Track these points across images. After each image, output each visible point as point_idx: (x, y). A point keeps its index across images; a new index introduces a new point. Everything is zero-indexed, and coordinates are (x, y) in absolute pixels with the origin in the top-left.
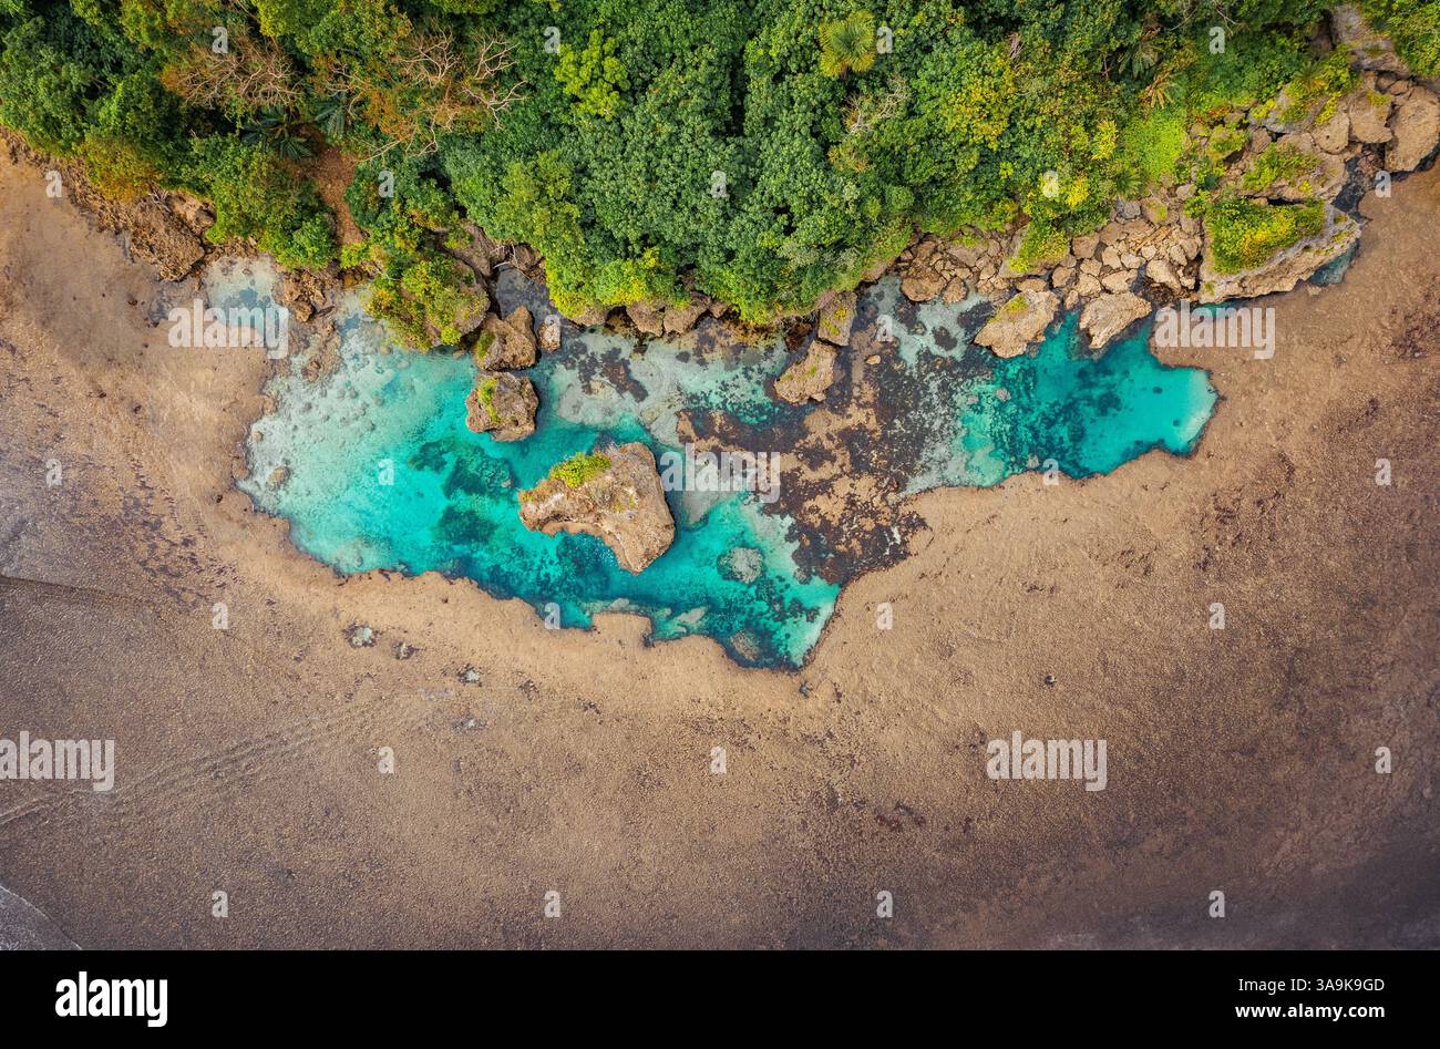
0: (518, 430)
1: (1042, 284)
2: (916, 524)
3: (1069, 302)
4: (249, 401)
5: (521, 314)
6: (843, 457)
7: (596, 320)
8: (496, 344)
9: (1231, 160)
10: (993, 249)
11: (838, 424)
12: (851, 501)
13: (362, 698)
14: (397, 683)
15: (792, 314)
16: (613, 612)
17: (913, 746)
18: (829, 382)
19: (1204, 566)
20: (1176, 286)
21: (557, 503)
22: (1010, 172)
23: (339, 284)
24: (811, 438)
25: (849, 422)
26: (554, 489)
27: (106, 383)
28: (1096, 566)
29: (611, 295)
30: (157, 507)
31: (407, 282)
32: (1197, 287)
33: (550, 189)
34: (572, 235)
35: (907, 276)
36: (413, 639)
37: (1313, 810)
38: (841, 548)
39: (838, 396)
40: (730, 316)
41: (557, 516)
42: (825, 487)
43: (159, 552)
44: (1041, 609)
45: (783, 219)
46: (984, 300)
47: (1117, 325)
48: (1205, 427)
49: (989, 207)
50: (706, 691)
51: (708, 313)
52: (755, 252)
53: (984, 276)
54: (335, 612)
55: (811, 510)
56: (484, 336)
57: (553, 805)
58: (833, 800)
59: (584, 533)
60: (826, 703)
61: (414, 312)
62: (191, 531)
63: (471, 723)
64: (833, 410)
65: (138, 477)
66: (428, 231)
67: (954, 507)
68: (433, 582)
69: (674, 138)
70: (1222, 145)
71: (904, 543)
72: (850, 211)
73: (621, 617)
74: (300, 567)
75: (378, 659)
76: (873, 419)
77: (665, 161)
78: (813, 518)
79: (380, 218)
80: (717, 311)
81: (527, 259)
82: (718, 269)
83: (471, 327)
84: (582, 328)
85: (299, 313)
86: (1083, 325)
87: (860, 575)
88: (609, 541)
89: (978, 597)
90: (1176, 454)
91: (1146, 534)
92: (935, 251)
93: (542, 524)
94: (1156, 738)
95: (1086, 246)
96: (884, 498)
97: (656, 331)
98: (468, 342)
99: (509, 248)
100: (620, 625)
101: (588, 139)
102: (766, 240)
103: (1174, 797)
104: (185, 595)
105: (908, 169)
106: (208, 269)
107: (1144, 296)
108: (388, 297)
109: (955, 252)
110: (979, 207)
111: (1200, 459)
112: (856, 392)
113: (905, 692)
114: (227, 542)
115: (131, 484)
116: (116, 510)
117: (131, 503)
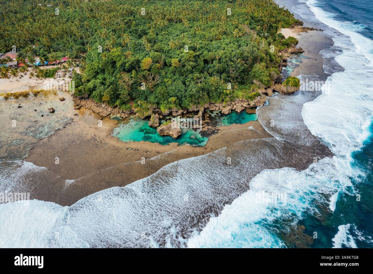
0: (156, 125)
2: (219, 130)
3: (233, 109)
4: (114, 126)
5: (157, 114)
6: (206, 125)
10: (221, 105)
11: (204, 122)
12: (208, 128)
13: (128, 156)
16: (172, 143)
21: (163, 127)
23: (130, 115)
25: (206, 121)
27: (92, 126)
30: (97, 137)
32: (250, 107)
36: (138, 149)
38: (208, 133)
41: (163, 129)
43: (95, 143)
44: (242, 137)
47: (240, 110)
50: (189, 150)
54: (125, 146)
59: (167, 135)
62: (102, 140)
63: (148, 158)
64: (203, 120)
67: (224, 128)
68: (142, 142)
71: (217, 132)
74: (120, 142)
75: (132, 151)
76: (209, 121)
78: (203, 130)
86: (236, 111)
87: (211, 136)
89: (231, 136)
90: (255, 121)
92: (213, 106)
96: (213, 128)
97: (176, 115)
100: (174, 144)
104: (99, 147)
106: (111, 115)
109: (216, 105)
112: (206, 119)
114: (108, 140)
115: (93, 136)
116: (89, 139)
117: (92, 138)
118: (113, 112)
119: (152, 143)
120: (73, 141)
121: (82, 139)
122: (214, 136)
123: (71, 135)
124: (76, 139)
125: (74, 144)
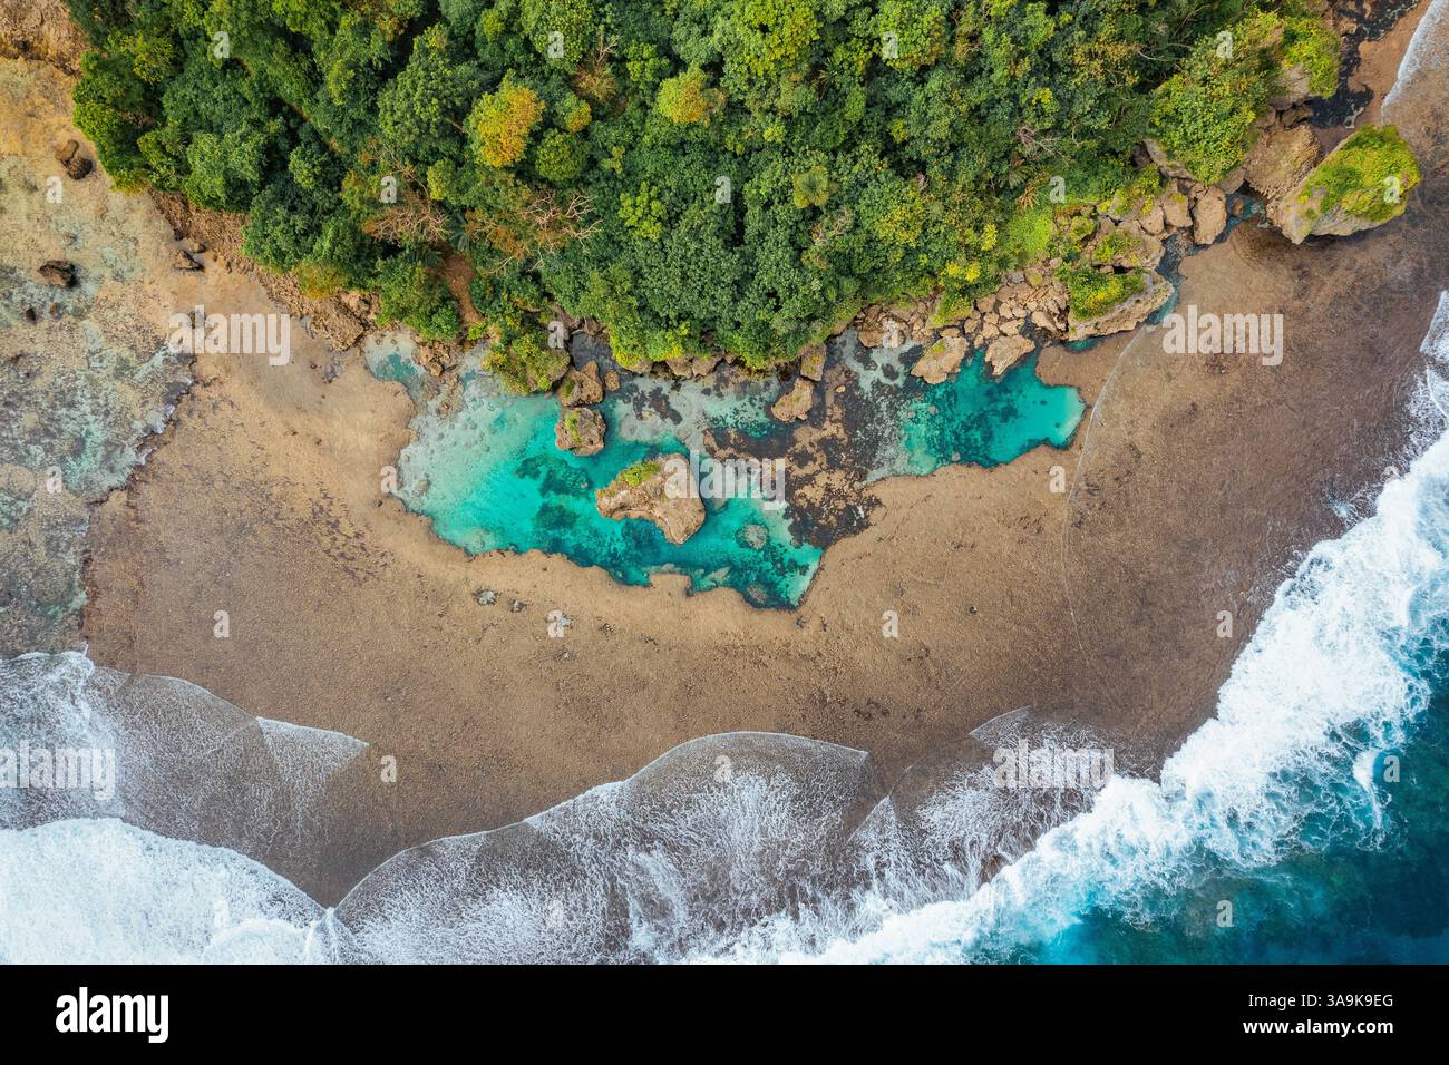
0: (592, 447)
1: (957, 331)
2: (874, 503)
3: (977, 344)
4: (399, 433)
5: (592, 365)
6: (821, 458)
7: (646, 369)
8: (576, 388)
9: (1087, 239)
10: (921, 307)
11: (817, 435)
12: (828, 489)
13: (487, 641)
14: (512, 629)
15: (781, 361)
16: (664, 573)
17: (878, 660)
18: (809, 407)
19: (1079, 524)
20: (1053, 329)
21: (624, 497)
22: (926, 261)
23: (460, 348)
24: (798, 446)
25: (825, 433)
26: (621, 488)
27: (297, 426)
28: (1003, 529)
29: (658, 354)
30: (336, 511)
31: (515, 348)
32: (1067, 330)
33: (618, 288)
34: (633, 316)
35: (862, 330)
36: (523, 598)
37: (1161, 695)
38: (822, 522)
39: (816, 416)
40: (738, 362)
41: (622, 507)
42: (809, 479)
43: (338, 543)
44: (965, 560)
45: (772, 301)
46: (917, 344)
47: (1010, 359)
49: (916, 281)
50: (731, 626)
51: (723, 360)
52: (755, 324)
53: (916, 327)
54: (467, 581)
55: (800, 496)
56: (567, 383)
57: (626, 712)
58: (823, 700)
59: (641, 519)
60: (816, 632)
61: (519, 368)
62: (360, 527)
63: (566, 655)
64: (814, 426)
65: (321, 490)
66: (527, 312)
67: (901, 491)
68: (536, 556)
69: (699, 252)
70: (1080, 230)
71: (866, 517)
72: (817, 297)
73: (669, 576)
74: (441, 549)
75: (497, 612)
76: (841, 431)
77: (693, 267)
78: (802, 502)
79: (494, 304)
80: (729, 360)
81: (595, 327)
82: (730, 334)
83: (558, 377)
84: (635, 374)
85: (433, 371)
86: (987, 360)
87: (837, 540)
88: (659, 523)
89: (919, 553)
90: (1058, 447)
91: (1037, 504)
92: (881, 311)
93: (612, 512)
94: (1050, 648)
95: (986, 303)
96: (851, 486)
97: (687, 374)
98: (555, 387)
99: (583, 321)
100: (668, 582)
101: (641, 254)
102: (762, 315)
103: (1064, 689)
104: (358, 573)
105: (856, 264)
106: (366, 341)
107: (1030, 337)
108: (501, 358)
109: (895, 312)
110: (908, 282)
111: (1074, 450)
112: (829, 412)
113: (871, 620)
114: (387, 535)
115: (317, 496)
116: (307, 515)
117: (317, 509)
119: (579, 571)
120: (241, 527)
121: (277, 514)
122: (846, 547)
123: (219, 484)
124: (249, 509)
125: (250, 547)
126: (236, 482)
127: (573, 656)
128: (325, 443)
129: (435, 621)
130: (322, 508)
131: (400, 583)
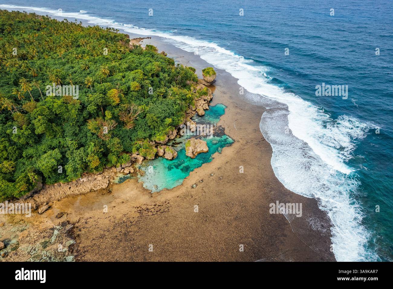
2: (220, 126)
4: (138, 185)
13: (206, 191)
16: (213, 156)
19: (242, 109)
21: (191, 149)
26: (189, 148)
28: (236, 116)
30: (144, 207)
36: (200, 179)
38: (219, 133)
43: (153, 211)
44: (239, 121)
47: (207, 107)
48: (225, 106)
50: (232, 150)
54: (187, 188)
58: (258, 144)
60: (242, 140)
62: (154, 204)
63: (221, 178)
65: (135, 208)
67: (221, 123)
68: (192, 173)
71: (222, 128)
74: (175, 190)
75: (200, 185)
87: (224, 132)
89: (234, 125)
90: (226, 108)
91: (235, 112)
100: (216, 155)
104: (165, 210)
109: (187, 112)
111: (228, 106)
113: (244, 133)
114: (161, 199)
115: (136, 210)
116: (138, 215)
117: (139, 211)
118: (107, 177)
119: (202, 167)
120: (125, 234)
121: (131, 222)
122: (227, 131)
123: (107, 233)
124: (122, 229)
125: (133, 235)
126: (111, 228)
127: (222, 177)
128: (124, 201)
129: (193, 199)
130: (140, 210)
131: (176, 202)
